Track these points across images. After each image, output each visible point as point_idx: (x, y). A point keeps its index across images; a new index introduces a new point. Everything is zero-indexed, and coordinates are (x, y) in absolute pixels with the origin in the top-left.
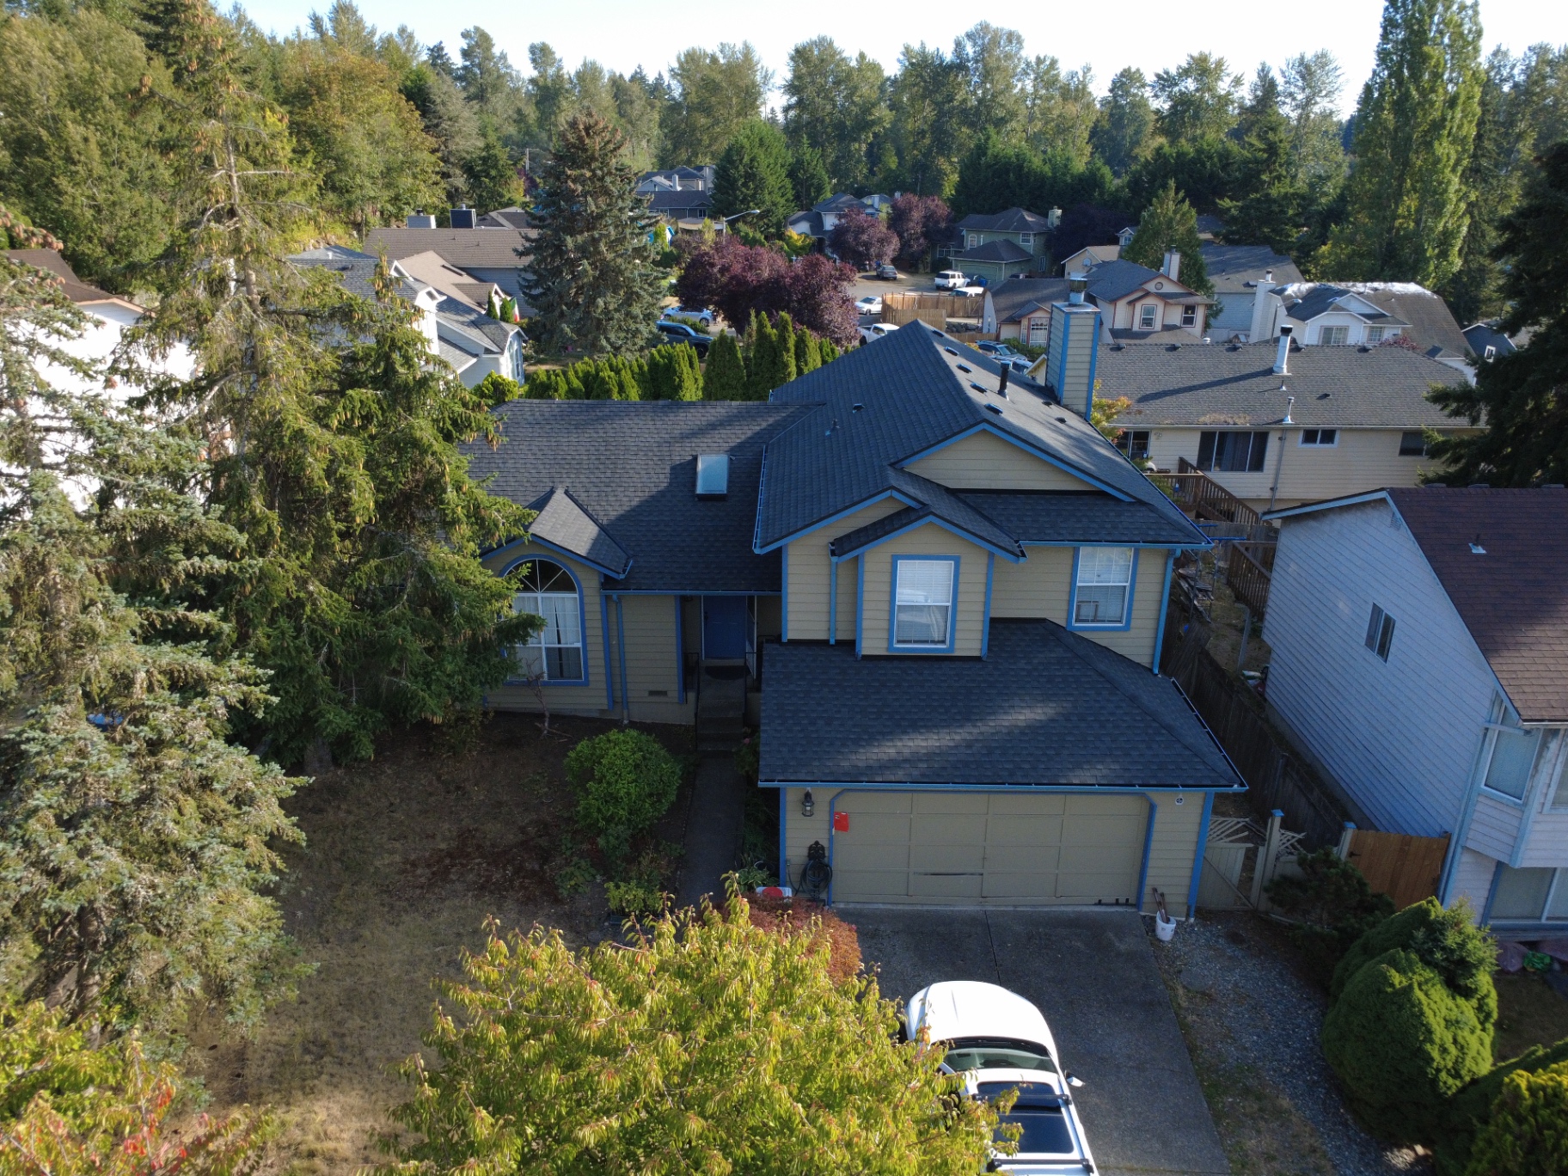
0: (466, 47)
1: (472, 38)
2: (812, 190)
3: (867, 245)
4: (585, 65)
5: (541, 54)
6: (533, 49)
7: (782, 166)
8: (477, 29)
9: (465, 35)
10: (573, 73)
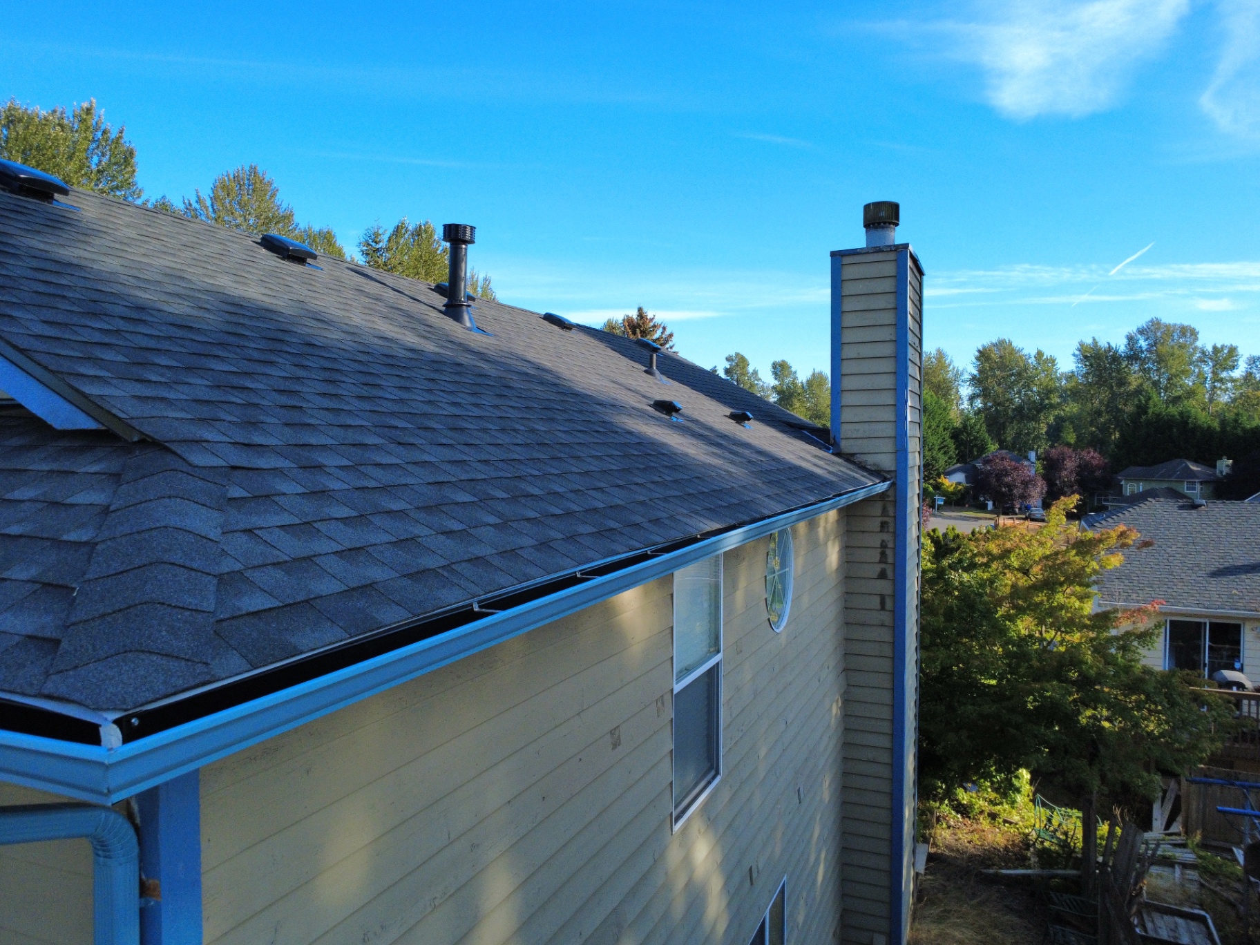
0: (728, 367)
1: (732, 360)
2: (975, 449)
3: (1010, 487)
4: (814, 375)
5: (780, 369)
6: (775, 366)
7: (945, 429)
8: (737, 354)
9: (728, 359)
10: (804, 381)
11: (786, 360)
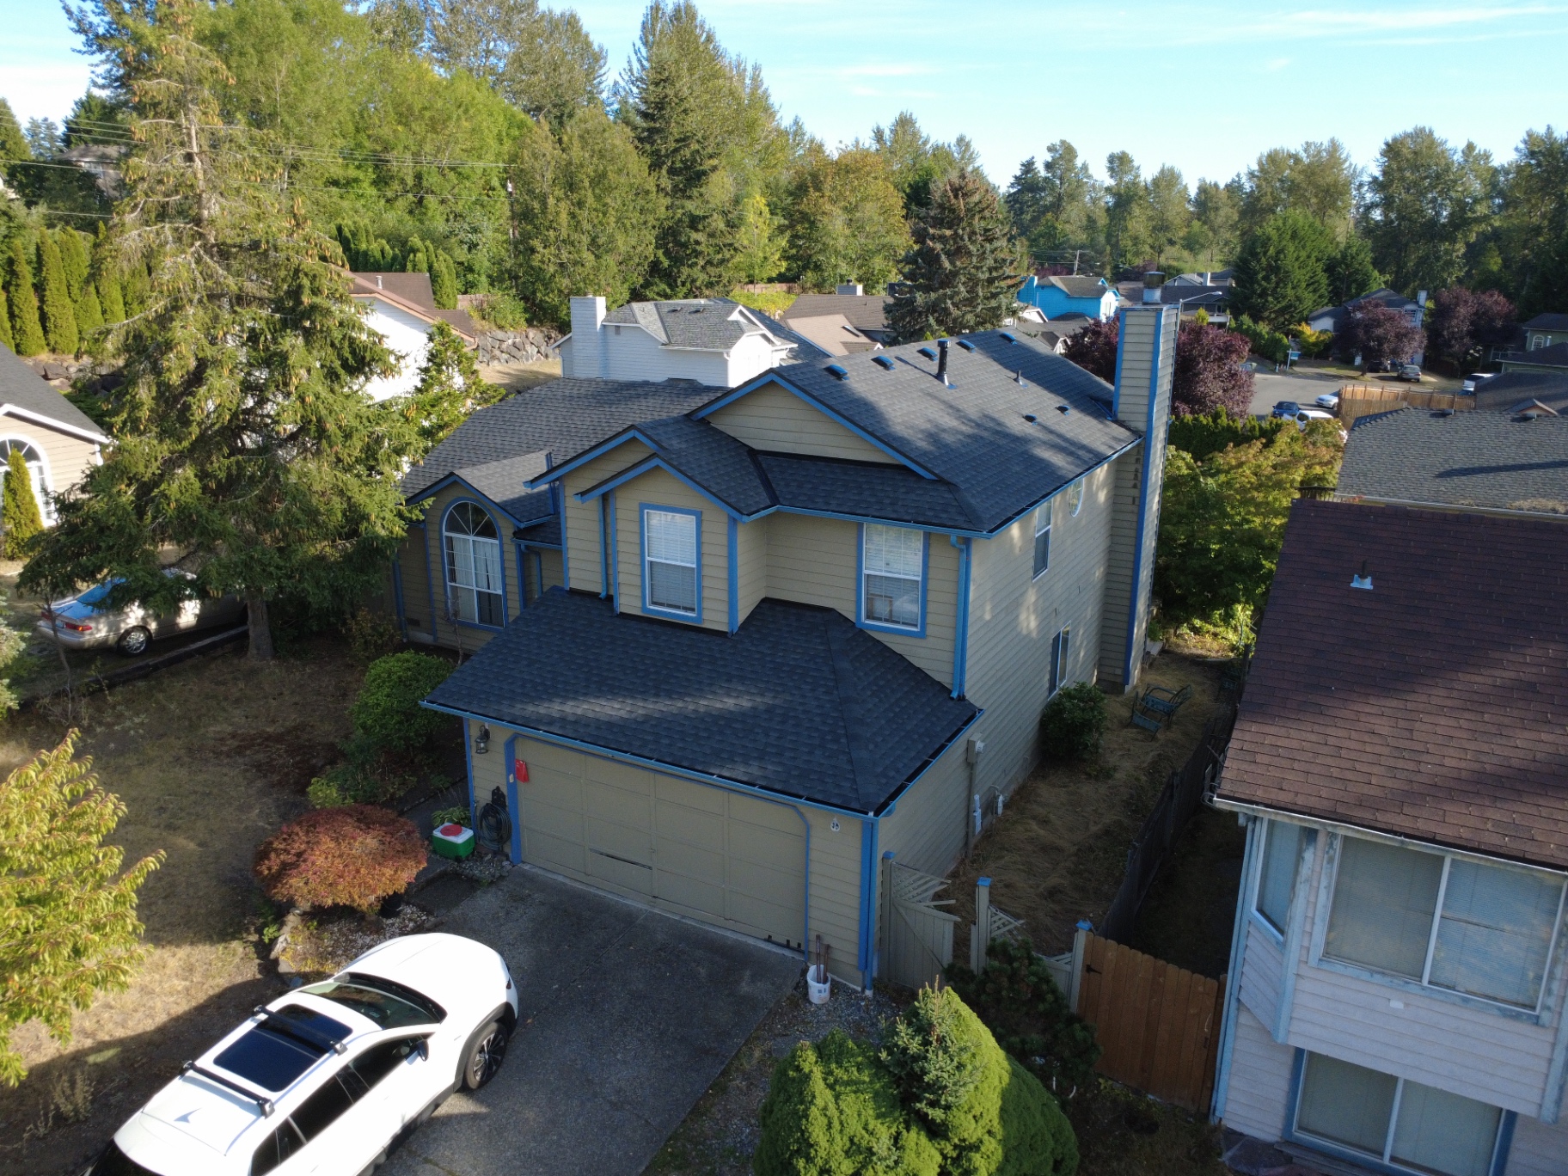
0: (1050, 160)
1: (1056, 151)
2: (1354, 286)
3: (1381, 340)
4: (1162, 171)
5: (1119, 163)
6: (1112, 159)
7: (1318, 260)
8: (1063, 142)
9: (1050, 149)
10: (1149, 179)
11: (1127, 151)
